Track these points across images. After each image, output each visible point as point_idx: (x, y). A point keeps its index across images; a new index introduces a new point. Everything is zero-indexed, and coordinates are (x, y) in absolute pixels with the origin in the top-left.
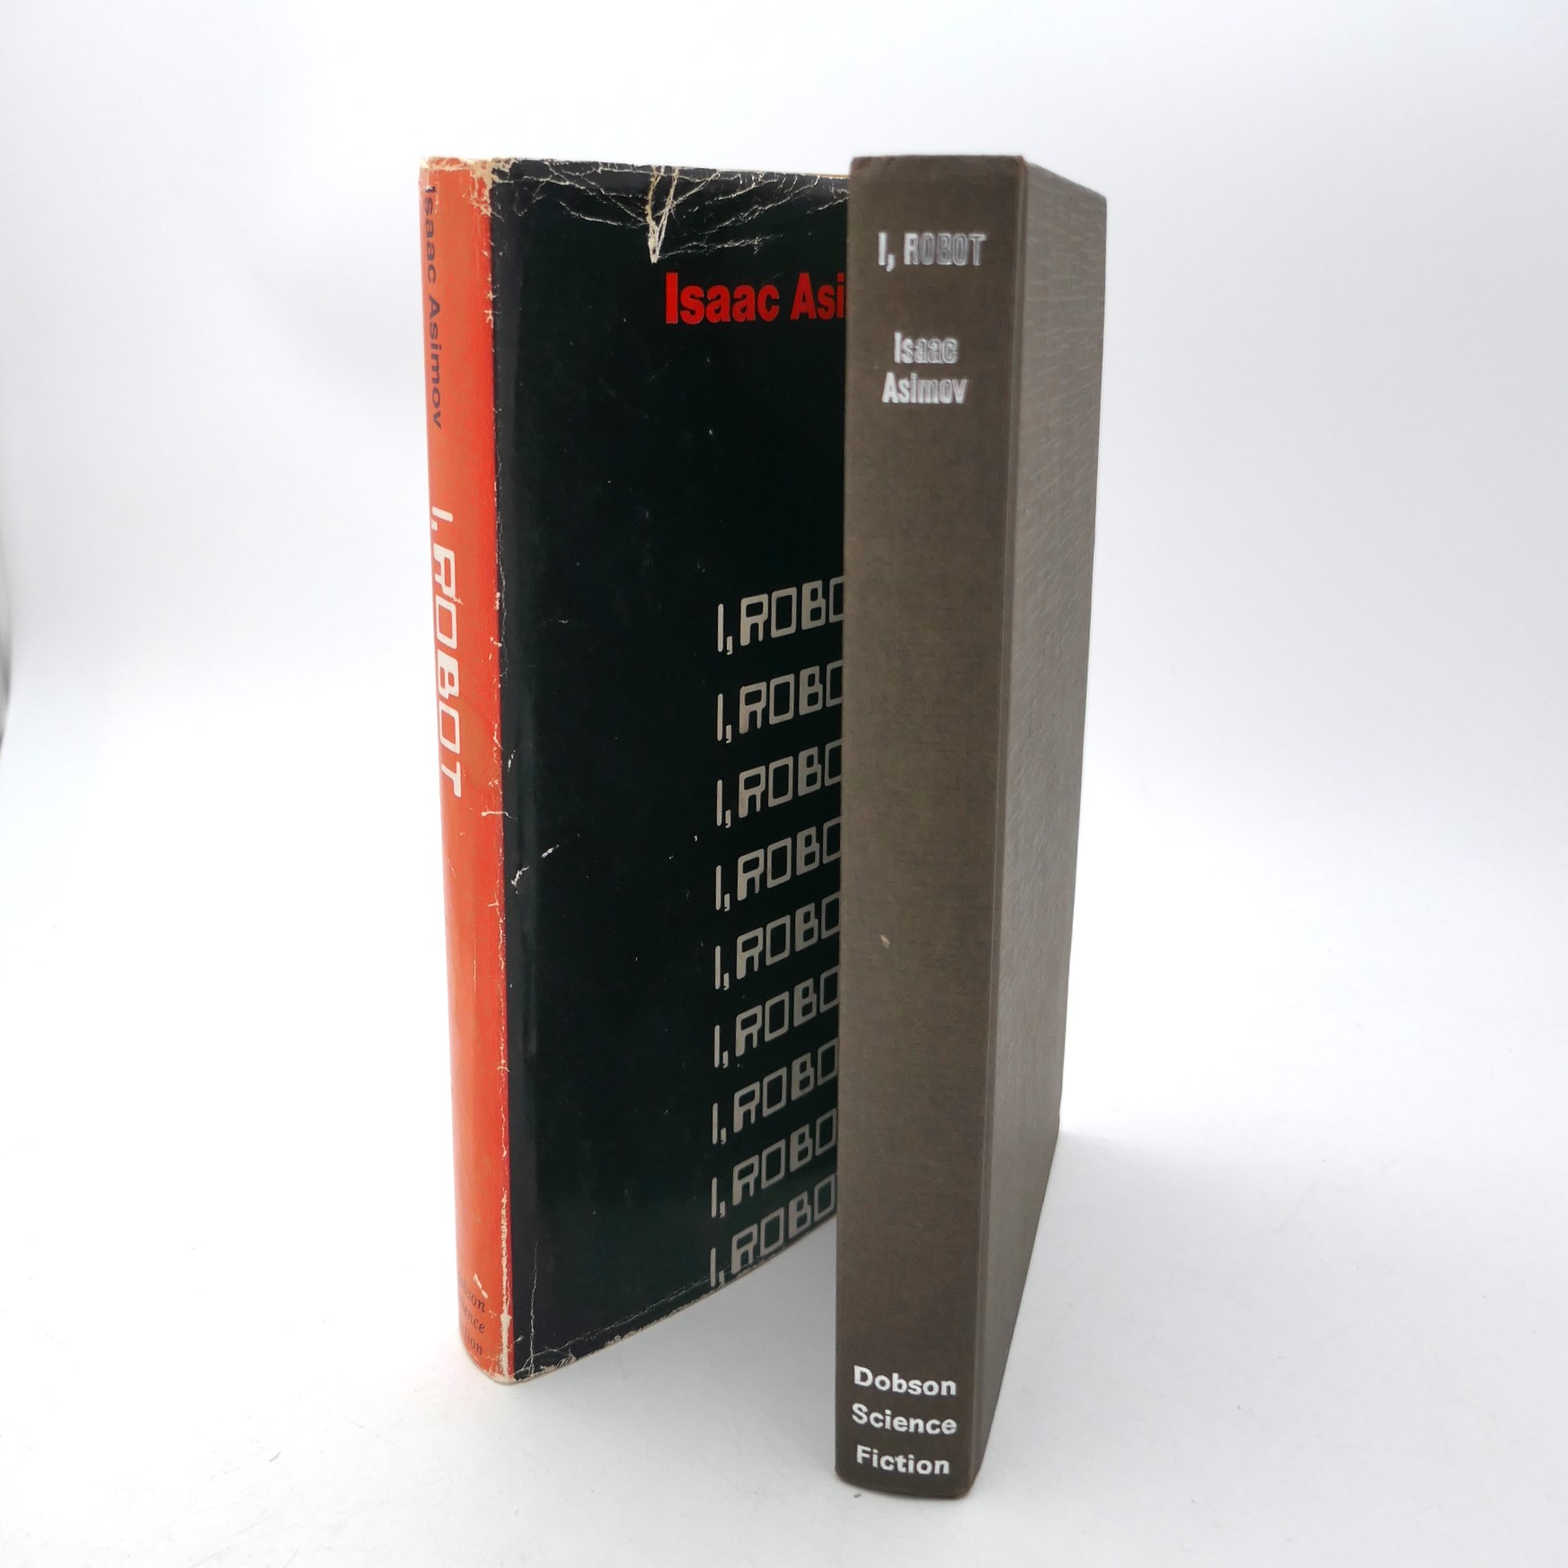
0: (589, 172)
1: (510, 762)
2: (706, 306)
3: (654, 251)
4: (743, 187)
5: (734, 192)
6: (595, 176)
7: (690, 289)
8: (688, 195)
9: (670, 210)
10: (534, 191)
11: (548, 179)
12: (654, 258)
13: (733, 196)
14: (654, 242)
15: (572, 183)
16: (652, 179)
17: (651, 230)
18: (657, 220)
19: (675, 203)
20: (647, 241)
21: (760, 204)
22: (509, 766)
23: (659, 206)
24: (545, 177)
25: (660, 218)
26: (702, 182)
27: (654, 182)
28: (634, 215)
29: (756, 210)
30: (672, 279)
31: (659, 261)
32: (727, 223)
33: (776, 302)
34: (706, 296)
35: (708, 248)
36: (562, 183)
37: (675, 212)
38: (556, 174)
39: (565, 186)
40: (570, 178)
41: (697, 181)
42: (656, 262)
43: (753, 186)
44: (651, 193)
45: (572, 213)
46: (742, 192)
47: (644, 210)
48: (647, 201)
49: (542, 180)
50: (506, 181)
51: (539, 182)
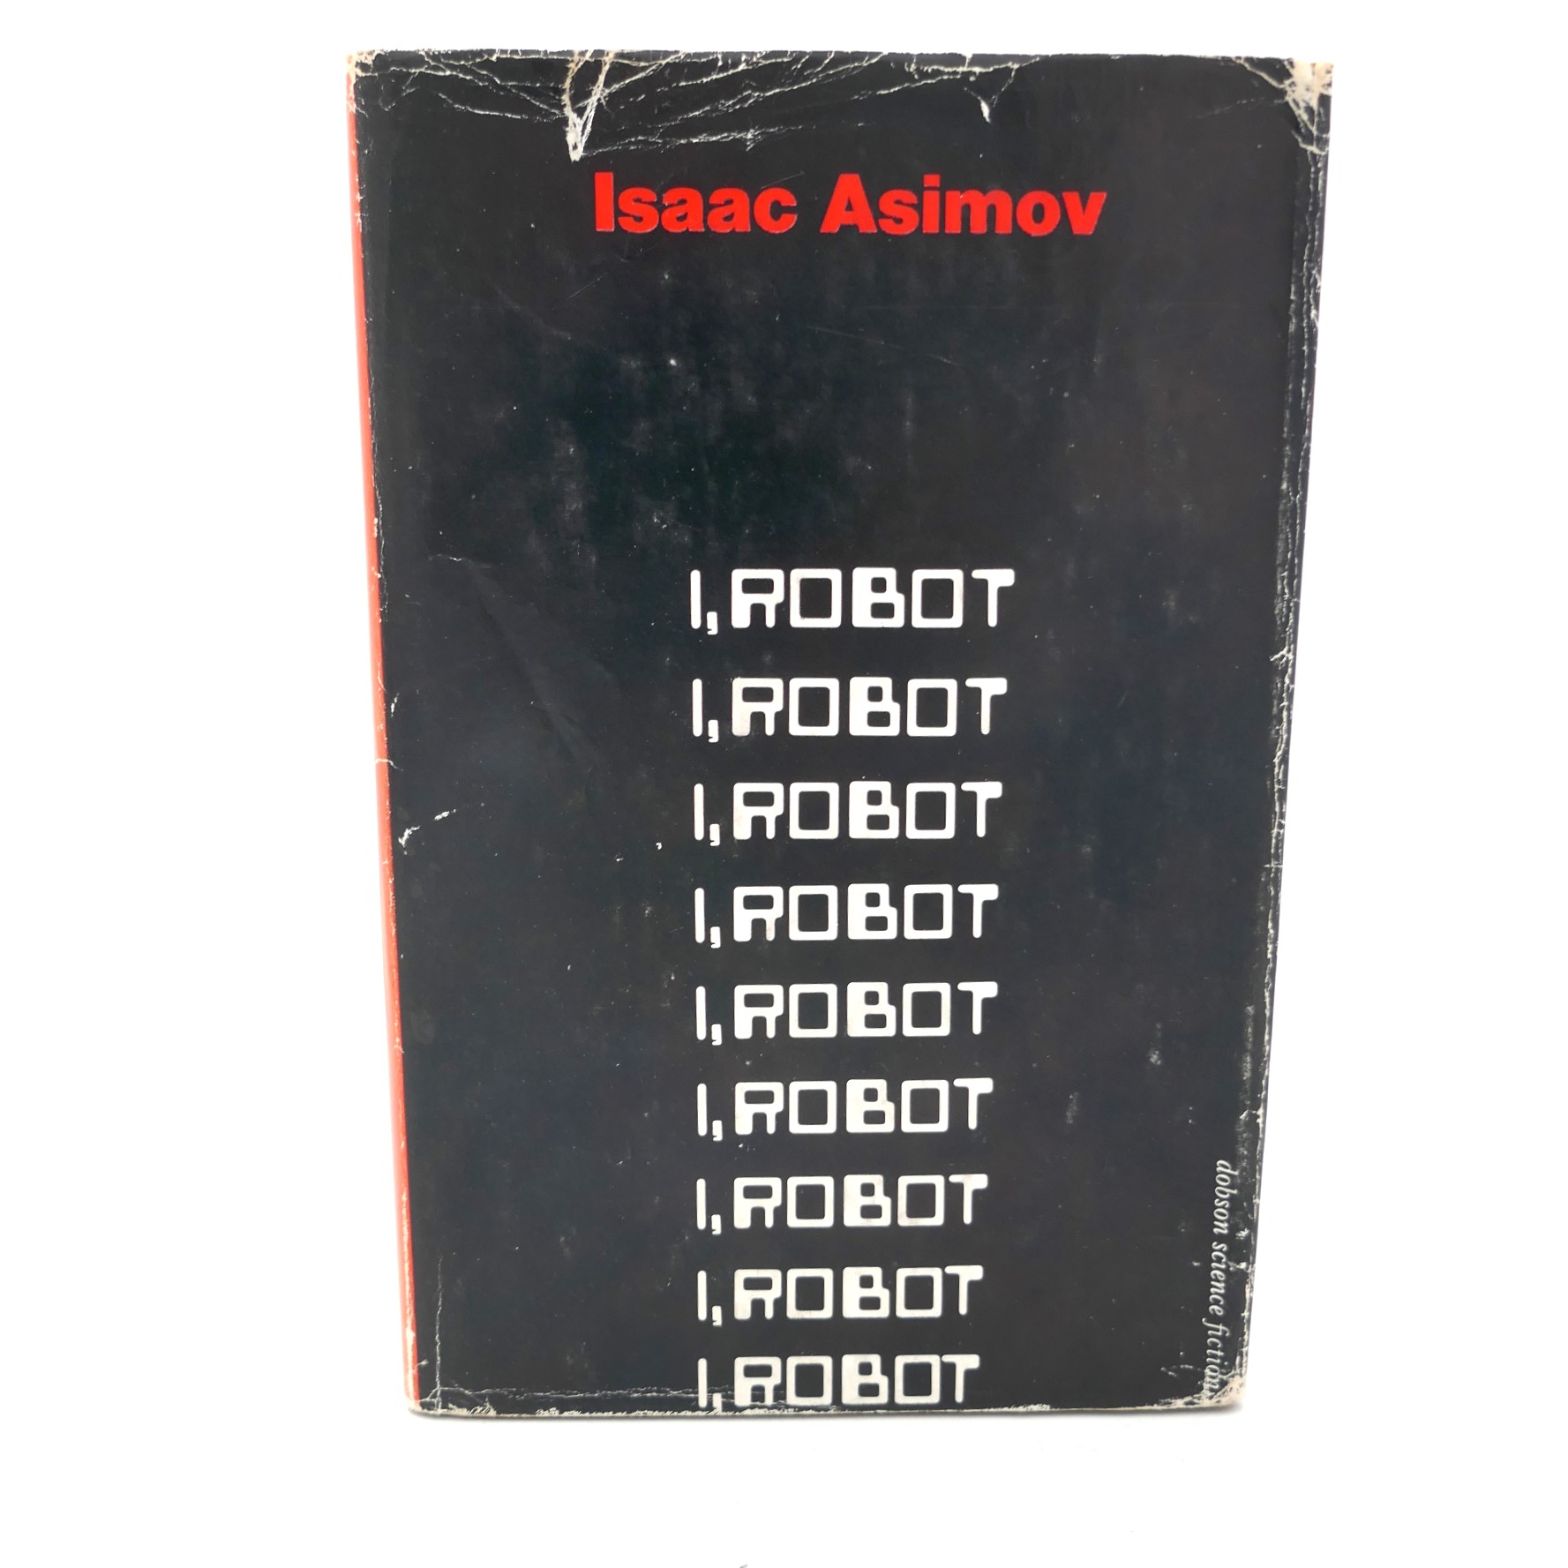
0: (478, 60)
1: (393, 706)
2: (660, 213)
3: (575, 147)
4: (724, 68)
5: (709, 75)
6: (487, 64)
7: (629, 194)
8: (627, 81)
9: (599, 100)
10: (404, 83)
11: (423, 70)
12: (576, 155)
13: (705, 80)
14: (576, 137)
15: (454, 73)
16: (571, 65)
17: (570, 123)
18: (580, 112)
19: (607, 91)
20: (565, 136)
21: (754, 89)
22: (393, 711)
23: (580, 94)
24: (417, 67)
25: (585, 108)
26: (650, 66)
27: (573, 68)
28: (545, 107)
29: (749, 97)
30: (605, 182)
31: (582, 159)
32: (697, 113)
33: (790, 210)
34: (660, 199)
35: (665, 144)
36: (441, 74)
37: (607, 102)
38: (432, 64)
39: (445, 76)
40: (452, 67)
41: (642, 64)
42: (578, 159)
43: (742, 67)
44: (569, 81)
45: (456, 106)
46: (721, 75)
47: (560, 100)
48: (564, 90)
49: (413, 71)
50: (369, 74)
51: (410, 74)
